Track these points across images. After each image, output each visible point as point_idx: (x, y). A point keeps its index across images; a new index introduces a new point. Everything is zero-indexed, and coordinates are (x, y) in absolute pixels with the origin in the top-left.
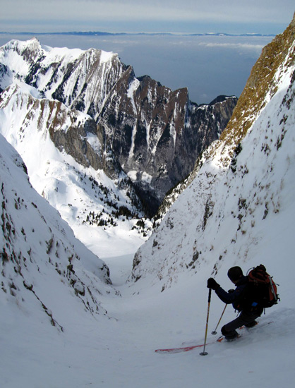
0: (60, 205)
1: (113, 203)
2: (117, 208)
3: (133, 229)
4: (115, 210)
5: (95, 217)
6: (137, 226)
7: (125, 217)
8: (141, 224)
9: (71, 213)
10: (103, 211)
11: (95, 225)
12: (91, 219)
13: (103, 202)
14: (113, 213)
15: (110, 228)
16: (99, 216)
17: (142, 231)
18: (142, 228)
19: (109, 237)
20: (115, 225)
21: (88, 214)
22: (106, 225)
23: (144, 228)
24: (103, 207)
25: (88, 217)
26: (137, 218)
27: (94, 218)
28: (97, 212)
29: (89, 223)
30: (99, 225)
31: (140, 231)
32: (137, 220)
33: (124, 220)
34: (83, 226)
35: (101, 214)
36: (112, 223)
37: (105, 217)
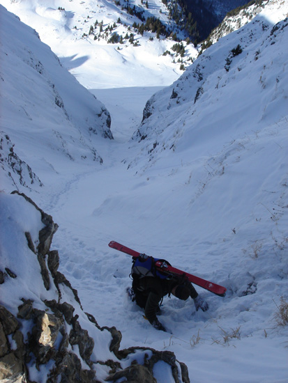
0: (43, 9)
1: (137, 10)
2: (143, 20)
3: (165, 54)
4: (139, 22)
5: (104, 28)
6: (172, 52)
7: (155, 35)
8: (180, 50)
9: (63, 21)
10: (119, 21)
11: (103, 42)
12: (97, 31)
13: (119, 8)
14: (135, 25)
15: (127, 49)
16: (111, 29)
17: (179, 61)
18: (179, 57)
19: (125, 61)
20: (136, 45)
21: (91, 23)
22: (122, 43)
23: (183, 56)
24: (118, 15)
25: (92, 29)
26: (175, 39)
27: (101, 30)
28: (108, 22)
29: (92, 37)
30: (109, 42)
31: (176, 59)
32: (174, 43)
33: (152, 39)
34: (83, 41)
35: (115, 26)
36: (131, 41)
37: (121, 31)
